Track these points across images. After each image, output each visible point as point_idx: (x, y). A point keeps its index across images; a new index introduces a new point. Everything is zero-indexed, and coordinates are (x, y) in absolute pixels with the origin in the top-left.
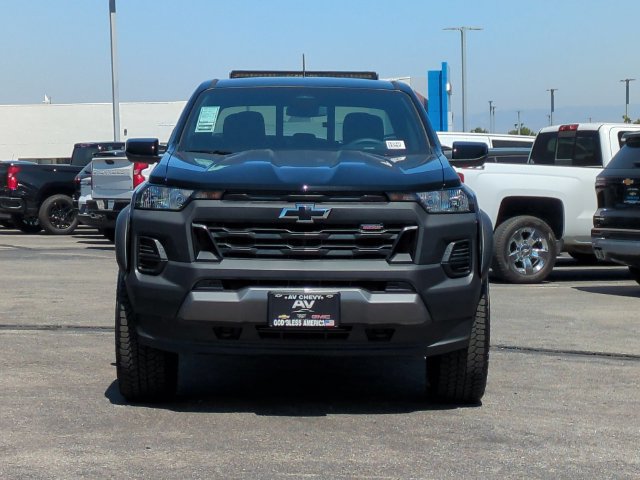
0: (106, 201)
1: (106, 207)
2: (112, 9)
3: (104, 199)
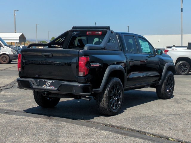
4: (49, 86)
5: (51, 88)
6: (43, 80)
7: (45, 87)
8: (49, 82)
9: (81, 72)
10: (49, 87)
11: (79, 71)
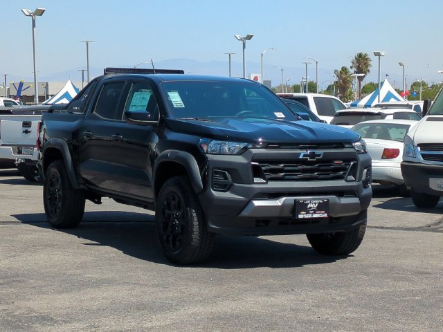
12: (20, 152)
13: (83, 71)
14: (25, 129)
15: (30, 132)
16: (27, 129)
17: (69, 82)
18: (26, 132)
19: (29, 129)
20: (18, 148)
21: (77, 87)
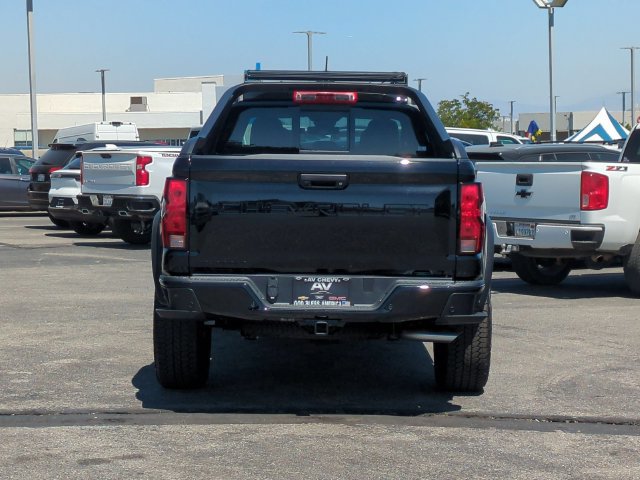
0: (100, 197)
1: (101, 202)
2: (30, 8)
3: (98, 195)
4: (326, 298)
5: (333, 303)
6: (299, 278)
7: (307, 303)
8: (322, 283)
9: (468, 238)
10: (327, 303)
11: (463, 233)
12: (510, 233)
13: (624, 93)
14: (520, 188)
15: (529, 194)
16: (524, 188)
17: (603, 111)
18: (524, 194)
19: (529, 189)
20: (508, 224)
21: (615, 118)
